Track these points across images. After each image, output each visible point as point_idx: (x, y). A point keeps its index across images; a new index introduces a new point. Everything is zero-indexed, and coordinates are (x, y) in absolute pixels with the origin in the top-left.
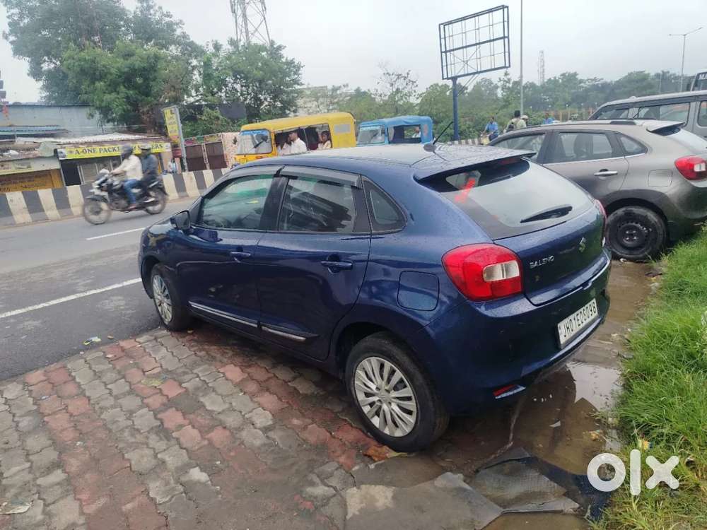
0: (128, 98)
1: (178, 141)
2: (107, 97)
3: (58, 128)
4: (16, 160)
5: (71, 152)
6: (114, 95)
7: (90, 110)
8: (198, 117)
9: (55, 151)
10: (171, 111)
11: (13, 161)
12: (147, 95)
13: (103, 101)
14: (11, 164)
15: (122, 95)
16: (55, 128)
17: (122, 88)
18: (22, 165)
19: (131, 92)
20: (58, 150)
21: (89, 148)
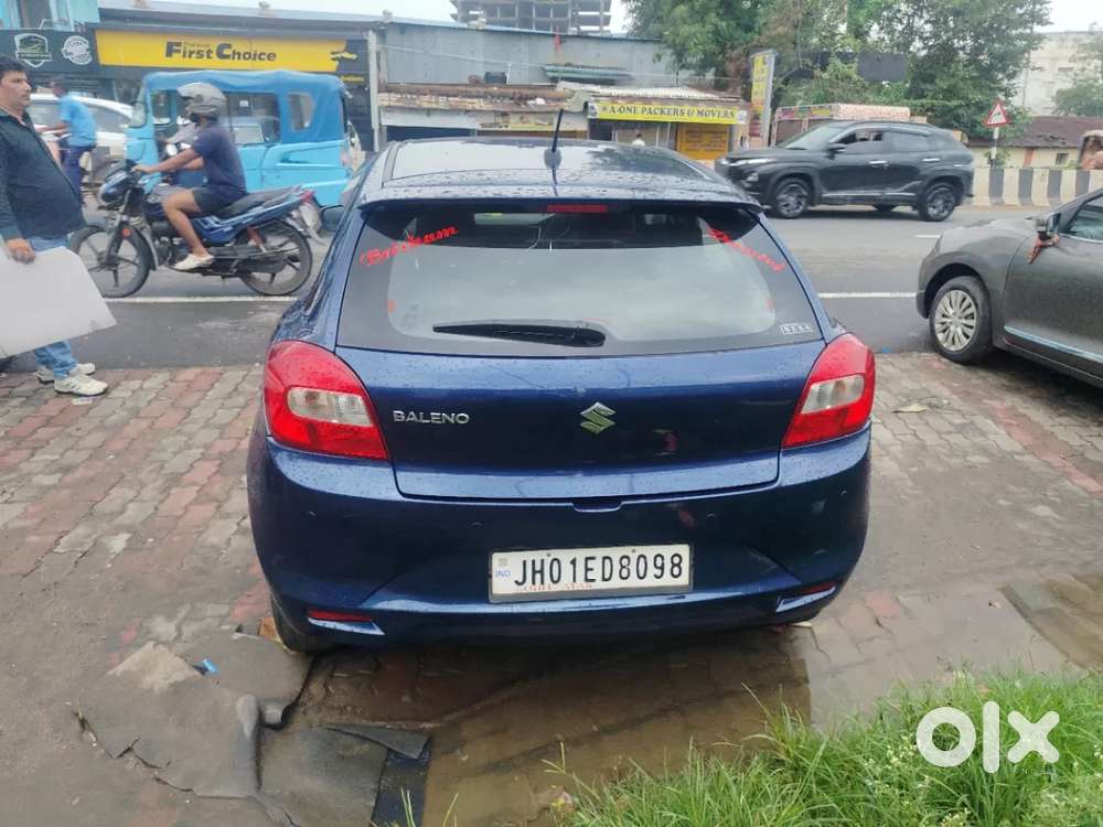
0: (717, 32)
1: (760, 109)
2: (685, 30)
3: (619, 72)
4: (540, 113)
5: (605, 109)
6: (696, 28)
7: (660, 48)
8: (817, 72)
9: (586, 105)
10: (764, 59)
11: (535, 113)
12: (749, 29)
13: (678, 35)
14: (532, 118)
15: (709, 27)
16: (615, 72)
17: (712, 17)
18: (544, 120)
19: (724, 24)
20: (590, 104)
21: (629, 106)
